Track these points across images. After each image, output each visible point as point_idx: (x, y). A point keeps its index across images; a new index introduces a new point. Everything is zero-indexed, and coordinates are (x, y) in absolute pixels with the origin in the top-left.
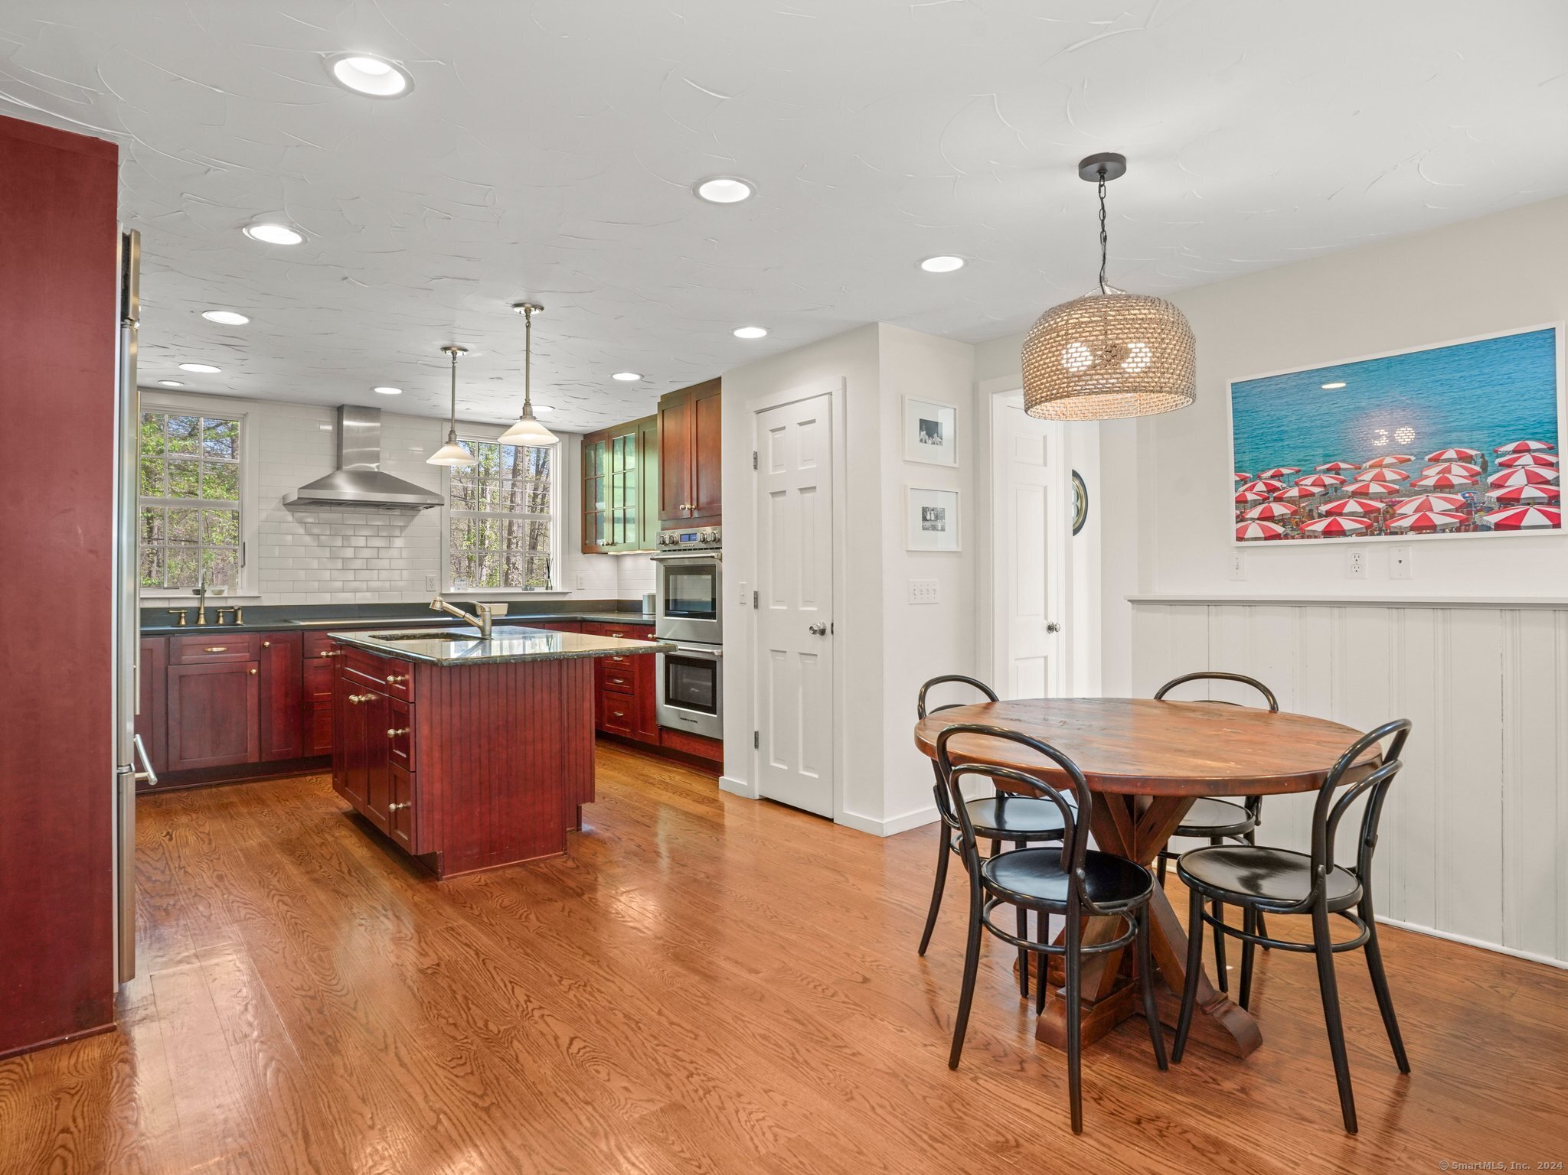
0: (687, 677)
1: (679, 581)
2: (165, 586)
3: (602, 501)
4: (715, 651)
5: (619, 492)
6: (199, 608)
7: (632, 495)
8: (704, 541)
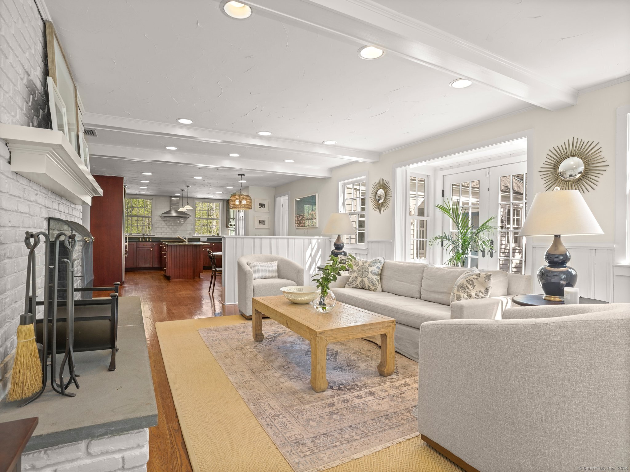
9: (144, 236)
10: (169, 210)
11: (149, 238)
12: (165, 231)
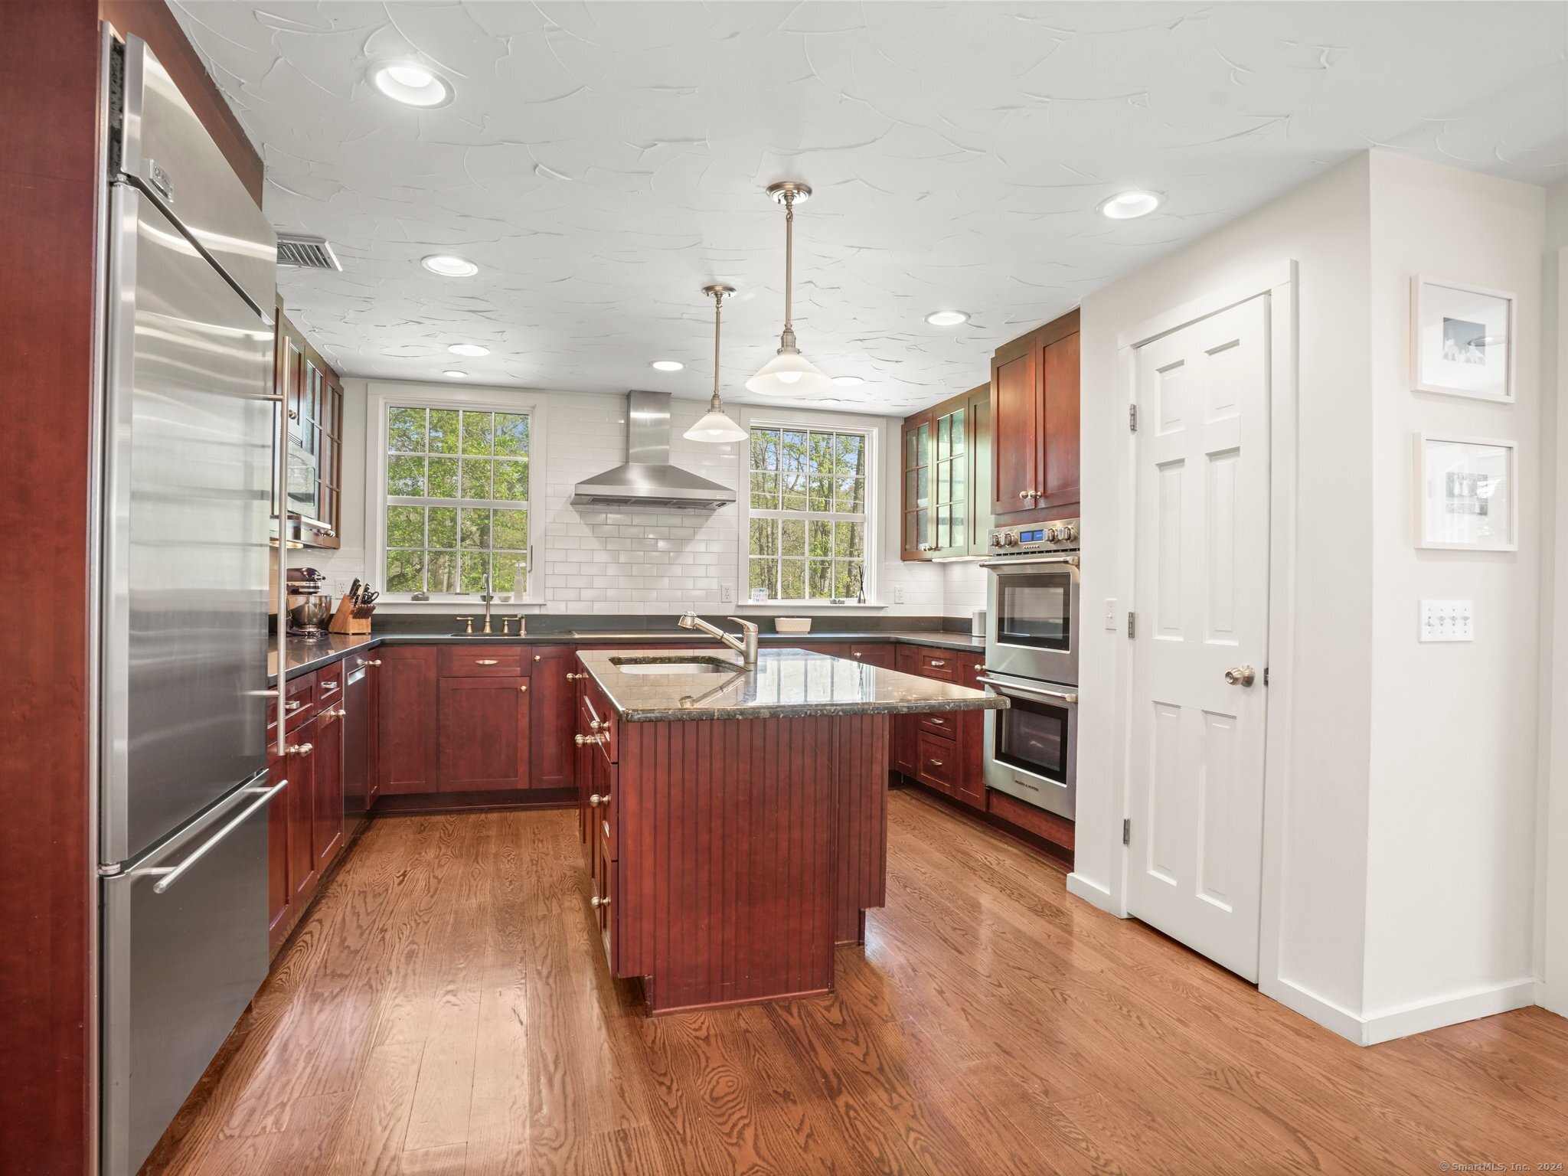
0: (1025, 726)
1: (1017, 596)
2: (458, 591)
3: (926, 496)
4: (1066, 695)
5: (944, 488)
6: (485, 616)
7: (960, 491)
8: (1054, 539)
9: (488, 606)
10: (617, 464)
11: (515, 623)
12: (599, 582)
